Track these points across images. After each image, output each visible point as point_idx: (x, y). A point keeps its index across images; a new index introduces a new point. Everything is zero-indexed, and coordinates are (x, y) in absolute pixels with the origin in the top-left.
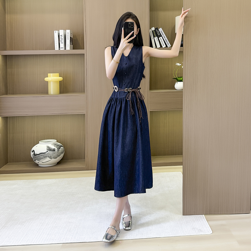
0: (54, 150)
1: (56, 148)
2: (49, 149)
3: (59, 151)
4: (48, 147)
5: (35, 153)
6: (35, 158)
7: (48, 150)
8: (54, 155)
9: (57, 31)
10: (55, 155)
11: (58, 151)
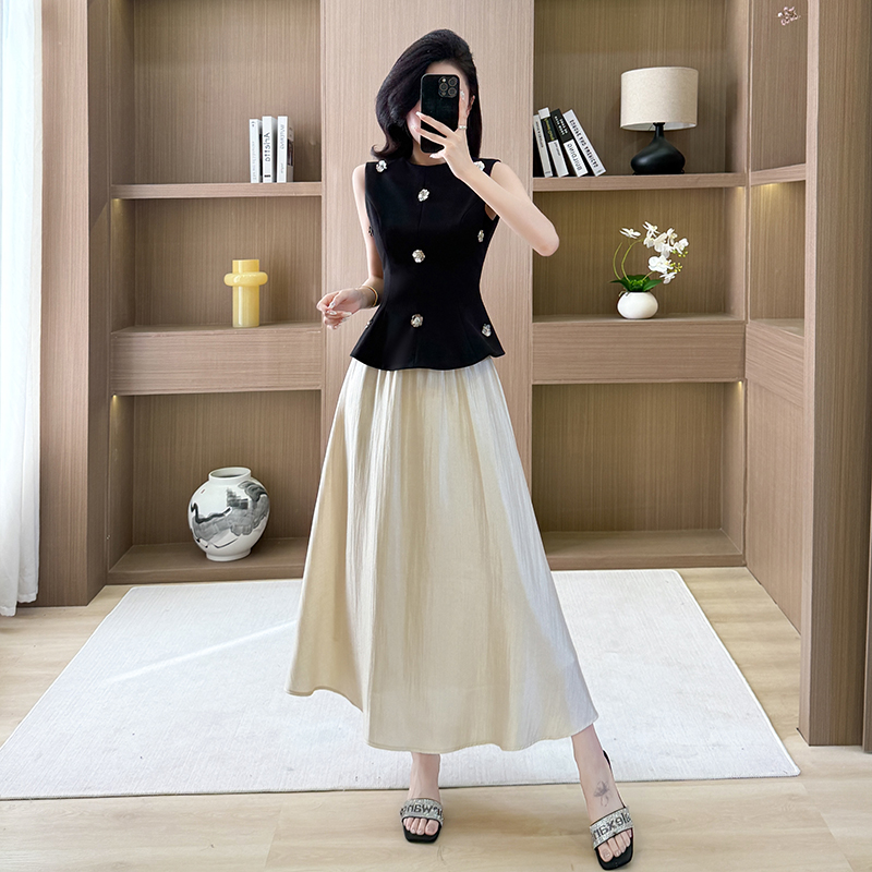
0: (244, 505)
1: (250, 499)
2: (234, 502)
3: (257, 510)
4: (230, 494)
5: (200, 513)
6: (198, 532)
7: (230, 504)
8: (244, 523)
9: (256, 121)
10: (247, 521)
11: (254, 507)
